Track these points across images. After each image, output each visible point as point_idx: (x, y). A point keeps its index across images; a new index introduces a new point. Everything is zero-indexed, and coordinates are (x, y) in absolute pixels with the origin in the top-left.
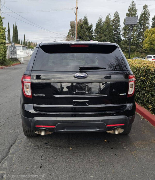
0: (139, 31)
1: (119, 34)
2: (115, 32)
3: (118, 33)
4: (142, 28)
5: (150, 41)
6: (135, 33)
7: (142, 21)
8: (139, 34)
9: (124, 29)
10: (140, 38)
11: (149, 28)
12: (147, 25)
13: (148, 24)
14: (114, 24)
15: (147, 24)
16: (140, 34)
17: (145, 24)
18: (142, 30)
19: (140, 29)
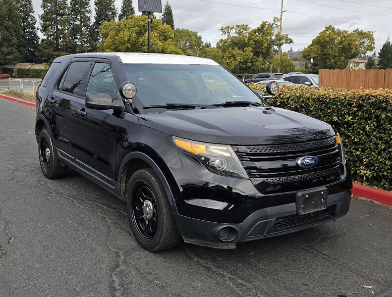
0: (73, 23)
1: (33, 28)
2: (24, 23)
3: (29, 24)
4: (78, 19)
5: (114, 44)
6: (67, 28)
7: (77, 6)
8: (73, 29)
9: (44, 18)
10: (76, 38)
11: (91, 19)
12: (86, 14)
13: (89, 12)
14: (20, 6)
15: (87, 11)
16: (76, 30)
17: (83, 12)
18: (77, 22)
19: (75, 19)
